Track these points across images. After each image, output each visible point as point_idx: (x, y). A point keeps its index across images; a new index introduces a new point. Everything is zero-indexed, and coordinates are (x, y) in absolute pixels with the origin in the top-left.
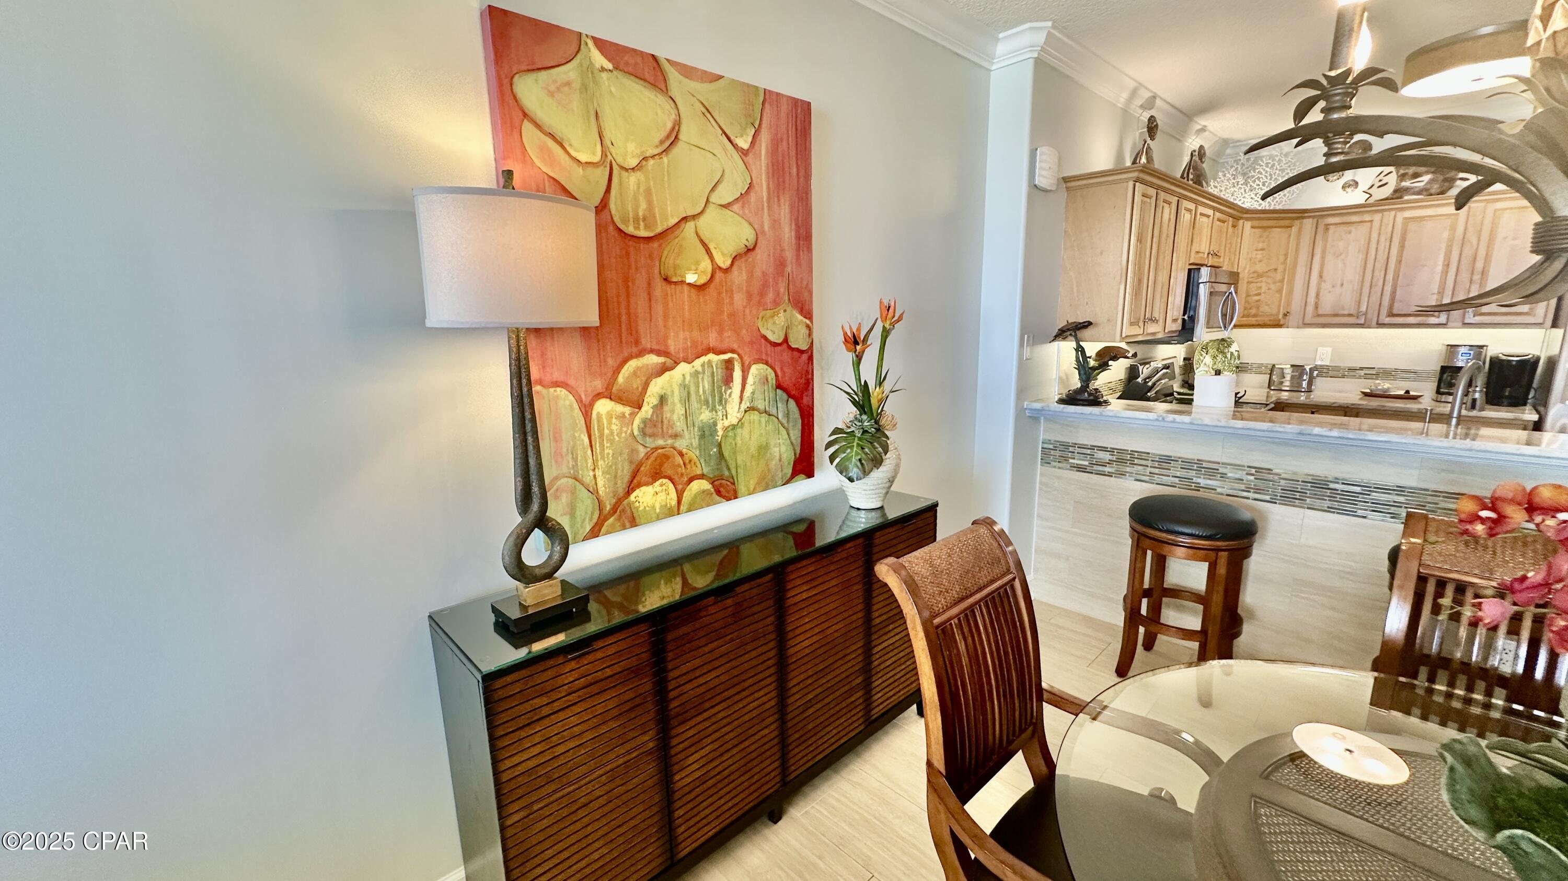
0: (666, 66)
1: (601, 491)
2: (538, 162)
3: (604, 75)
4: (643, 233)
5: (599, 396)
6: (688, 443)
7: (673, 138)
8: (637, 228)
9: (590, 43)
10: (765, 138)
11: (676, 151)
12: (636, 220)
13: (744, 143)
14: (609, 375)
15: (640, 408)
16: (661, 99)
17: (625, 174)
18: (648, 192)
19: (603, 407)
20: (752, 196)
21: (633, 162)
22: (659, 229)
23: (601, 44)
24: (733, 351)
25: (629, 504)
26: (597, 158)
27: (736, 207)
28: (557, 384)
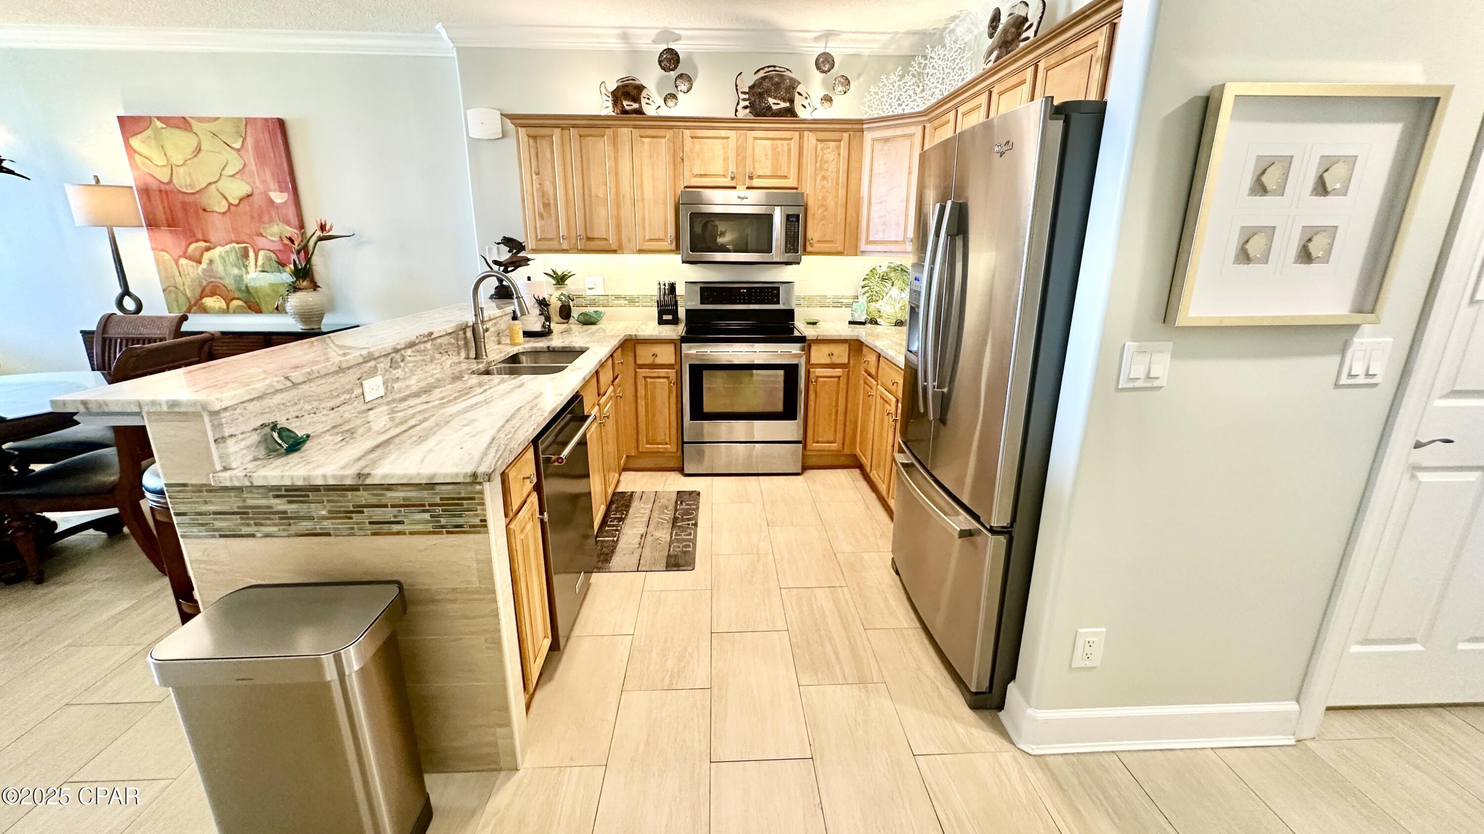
0: (190, 120)
1: (189, 295)
2: (142, 168)
3: (163, 130)
4: (190, 191)
5: (180, 257)
6: (229, 282)
7: (198, 150)
8: (187, 189)
9: (156, 120)
10: (250, 141)
11: (200, 155)
12: (186, 186)
13: (237, 145)
14: (183, 249)
15: (200, 263)
16: (190, 135)
17: (178, 168)
18: (190, 174)
19: (183, 261)
20: (246, 170)
21: (181, 163)
22: (198, 189)
23: (159, 118)
24: (245, 243)
25: (202, 303)
26: (165, 163)
27: (238, 176)
28: (162, 250)
